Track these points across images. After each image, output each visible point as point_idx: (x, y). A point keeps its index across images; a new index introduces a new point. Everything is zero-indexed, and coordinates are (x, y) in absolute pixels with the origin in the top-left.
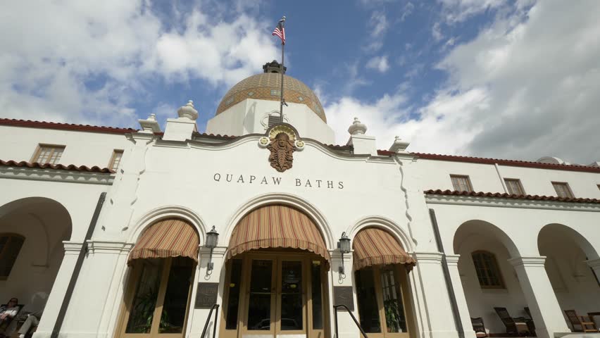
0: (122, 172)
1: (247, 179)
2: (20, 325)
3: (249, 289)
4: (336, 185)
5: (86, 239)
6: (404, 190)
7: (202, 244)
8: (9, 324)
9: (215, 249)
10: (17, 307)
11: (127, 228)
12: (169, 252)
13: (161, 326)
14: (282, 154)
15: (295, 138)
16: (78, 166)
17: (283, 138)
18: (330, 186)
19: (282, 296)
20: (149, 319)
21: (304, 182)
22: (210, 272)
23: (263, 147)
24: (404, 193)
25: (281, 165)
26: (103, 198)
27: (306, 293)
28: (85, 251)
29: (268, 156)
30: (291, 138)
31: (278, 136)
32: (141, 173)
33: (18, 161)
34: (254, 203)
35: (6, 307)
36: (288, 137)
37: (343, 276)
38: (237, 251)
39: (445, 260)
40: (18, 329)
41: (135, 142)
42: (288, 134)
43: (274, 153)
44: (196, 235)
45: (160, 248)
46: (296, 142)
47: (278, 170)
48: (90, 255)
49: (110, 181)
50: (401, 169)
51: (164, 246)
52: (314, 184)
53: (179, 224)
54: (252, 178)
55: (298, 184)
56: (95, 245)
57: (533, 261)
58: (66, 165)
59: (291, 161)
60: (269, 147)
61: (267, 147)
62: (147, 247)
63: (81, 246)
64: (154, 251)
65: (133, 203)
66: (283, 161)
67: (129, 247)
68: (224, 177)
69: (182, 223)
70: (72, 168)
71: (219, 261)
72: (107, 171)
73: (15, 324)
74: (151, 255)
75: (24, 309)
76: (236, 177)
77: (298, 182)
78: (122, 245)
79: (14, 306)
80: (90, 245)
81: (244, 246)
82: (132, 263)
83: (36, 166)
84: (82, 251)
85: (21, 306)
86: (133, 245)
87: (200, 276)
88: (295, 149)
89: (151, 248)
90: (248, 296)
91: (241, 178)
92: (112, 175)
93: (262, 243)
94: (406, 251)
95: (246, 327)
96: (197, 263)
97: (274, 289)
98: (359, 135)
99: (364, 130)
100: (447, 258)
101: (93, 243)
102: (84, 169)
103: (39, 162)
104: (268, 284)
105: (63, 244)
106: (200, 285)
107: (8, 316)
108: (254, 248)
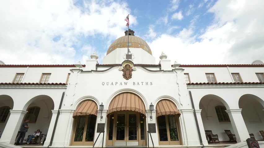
0: (70, 84)
1: (114, 84)
2: (41, 139)
3: (116, 125)
4: (149, 83)
5: (59, 109)
6: (178, 84)
7: (98, 109)
8: (37, 138)
9: (103, 111)
10: (40, 133)
11: (72, 105)
12: (86, 113)
13: (86, 139)
14: (127, 72)
15: (133, 66)
16: (55, 83)
17: (128, 66)
18: (147, 84)
19: (129, 127)
20: (82, 136)
21: (136, 83)
22: (101, 119)
23: (120, 71)
24: (177, 85)
25: (127, 77)
26: (64, 94)
27: (138, 126)
28: (59, 113)
29: (122, 74)
30: (131, 66)
31: (126, 66)
32: (76, 84)
33: (35, 83)
34: (117, 93)
35: (36, 132)
36: (130, 66)
37: (152, 120)
38: (110, 112)
39: (195, 112)
40: (40, 140)
41: (73, 73)
42: (130, 64)
43: (124, 73)
44: (96, 106)
45: (83, 112)
46: (133, 67)
47: (126, 79)
48: (61, 115)
49: (66, 87)
50: (176, 75)
51: (84, 111)
52: (140, 84)
53: (90, 102)
54: (116, 83)
55: (134, 84)
56: (62, 111)
57: (236, 111)
58: (51, 83)
59: (131, 75)
60: (123, 70)
61: (122, 70)
62: (78, 112)
63: (57, 112)
64: (81, 113)
65: (74, 96)
66: (128, 76)
67: (74, 111)
68: (106, 84)
69: (91, 102)
70: (53, 84)
71: (105, 116)
72: (64, 84)
73: (39, 139)
74: (80, 114)
75: (42, 133)
76: (110, 83)
77: (134, 83)
78: (71, 111)
79: (39, 132)
80: (60, 111)
81: (112, 110)
82: (74, 117)
83: (41, 84)
84: (58, 113)
85: (41, 132)
86: (75, 111)
87: (98, 121)
88: (132, 70)
89: (80, 112)
90: (116, 128)
91: (112, 84)
92: (66, 85)
93: (118, 109)
94: (178, 109)
95: (116, 139)
96: (97, 116)
97: (126, 125)
98: (164, 59)
99: (166, 57)
100: (196, 111)
101: (61, 110)
102: (56, 84)
103: (42, 83)
104: (124, 123)
105: (52, 111)
106: (98, 124)
107: (37, 136)
108: (115, 111)
